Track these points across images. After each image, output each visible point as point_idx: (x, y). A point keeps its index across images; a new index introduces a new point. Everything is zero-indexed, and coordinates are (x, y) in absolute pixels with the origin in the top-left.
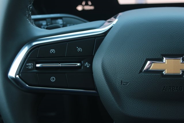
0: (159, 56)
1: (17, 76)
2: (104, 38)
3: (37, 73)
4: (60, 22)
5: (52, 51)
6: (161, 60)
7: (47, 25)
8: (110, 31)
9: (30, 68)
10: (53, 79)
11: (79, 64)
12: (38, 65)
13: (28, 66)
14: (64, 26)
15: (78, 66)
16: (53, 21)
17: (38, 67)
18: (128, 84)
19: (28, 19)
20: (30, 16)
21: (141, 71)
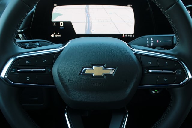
0: (90, 66)
1: (6, 77)
2: (59, 54)
3: (18, 75)
4: (38, 44)
5: (28, 62)
6: (92, 67)
7: (29, 46)
8: (63, 50)
9: (14, 72)
10: (28, 79)
11: (44, 70)
12: (19, 70)
13: (13, 71)
14: (40, 46)
15: (44, 71)
16: (33, 44)
17: (19, 71)
18: (73, 81)
19: (14, 43)
20: (15, 40)
21: (80, 74)
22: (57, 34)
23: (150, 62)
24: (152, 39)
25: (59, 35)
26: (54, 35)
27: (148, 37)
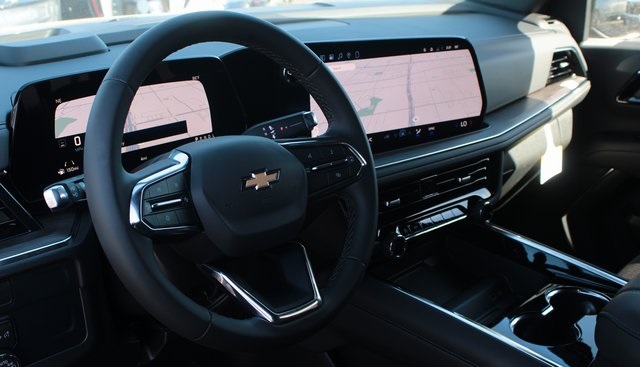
5: (159, 189)
22: (70, 165)
23: (310, 156)
24: (270, 128)
25: (75, 166)
26: (65, 169)
27: (263, 126)
